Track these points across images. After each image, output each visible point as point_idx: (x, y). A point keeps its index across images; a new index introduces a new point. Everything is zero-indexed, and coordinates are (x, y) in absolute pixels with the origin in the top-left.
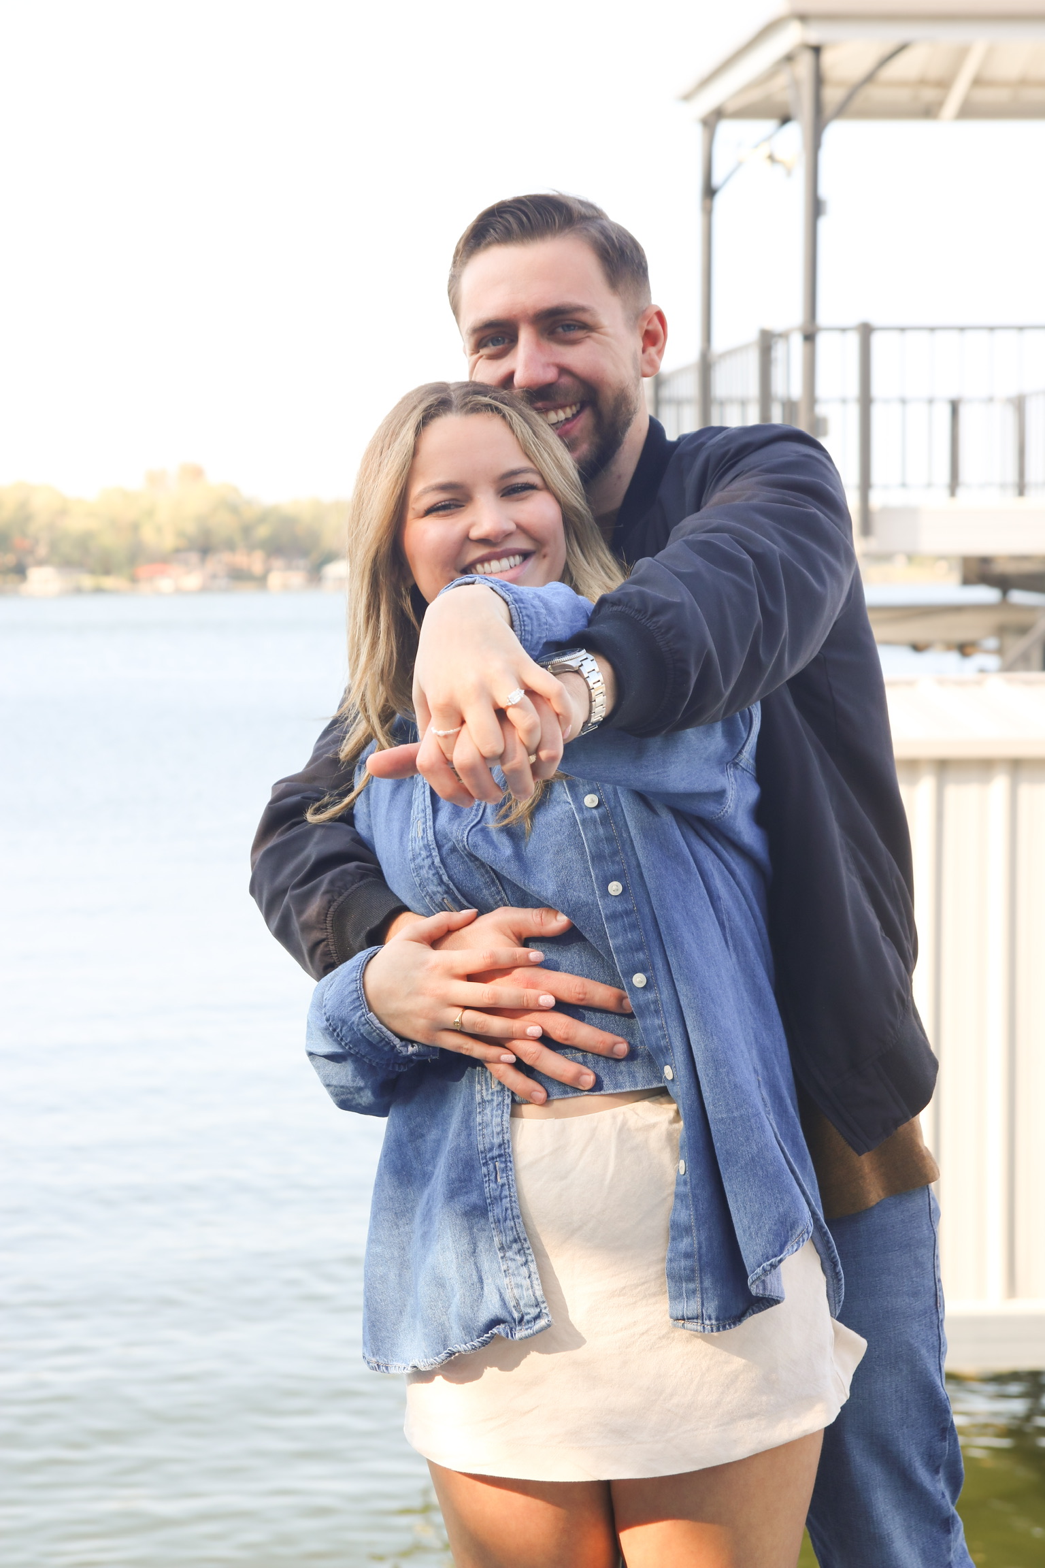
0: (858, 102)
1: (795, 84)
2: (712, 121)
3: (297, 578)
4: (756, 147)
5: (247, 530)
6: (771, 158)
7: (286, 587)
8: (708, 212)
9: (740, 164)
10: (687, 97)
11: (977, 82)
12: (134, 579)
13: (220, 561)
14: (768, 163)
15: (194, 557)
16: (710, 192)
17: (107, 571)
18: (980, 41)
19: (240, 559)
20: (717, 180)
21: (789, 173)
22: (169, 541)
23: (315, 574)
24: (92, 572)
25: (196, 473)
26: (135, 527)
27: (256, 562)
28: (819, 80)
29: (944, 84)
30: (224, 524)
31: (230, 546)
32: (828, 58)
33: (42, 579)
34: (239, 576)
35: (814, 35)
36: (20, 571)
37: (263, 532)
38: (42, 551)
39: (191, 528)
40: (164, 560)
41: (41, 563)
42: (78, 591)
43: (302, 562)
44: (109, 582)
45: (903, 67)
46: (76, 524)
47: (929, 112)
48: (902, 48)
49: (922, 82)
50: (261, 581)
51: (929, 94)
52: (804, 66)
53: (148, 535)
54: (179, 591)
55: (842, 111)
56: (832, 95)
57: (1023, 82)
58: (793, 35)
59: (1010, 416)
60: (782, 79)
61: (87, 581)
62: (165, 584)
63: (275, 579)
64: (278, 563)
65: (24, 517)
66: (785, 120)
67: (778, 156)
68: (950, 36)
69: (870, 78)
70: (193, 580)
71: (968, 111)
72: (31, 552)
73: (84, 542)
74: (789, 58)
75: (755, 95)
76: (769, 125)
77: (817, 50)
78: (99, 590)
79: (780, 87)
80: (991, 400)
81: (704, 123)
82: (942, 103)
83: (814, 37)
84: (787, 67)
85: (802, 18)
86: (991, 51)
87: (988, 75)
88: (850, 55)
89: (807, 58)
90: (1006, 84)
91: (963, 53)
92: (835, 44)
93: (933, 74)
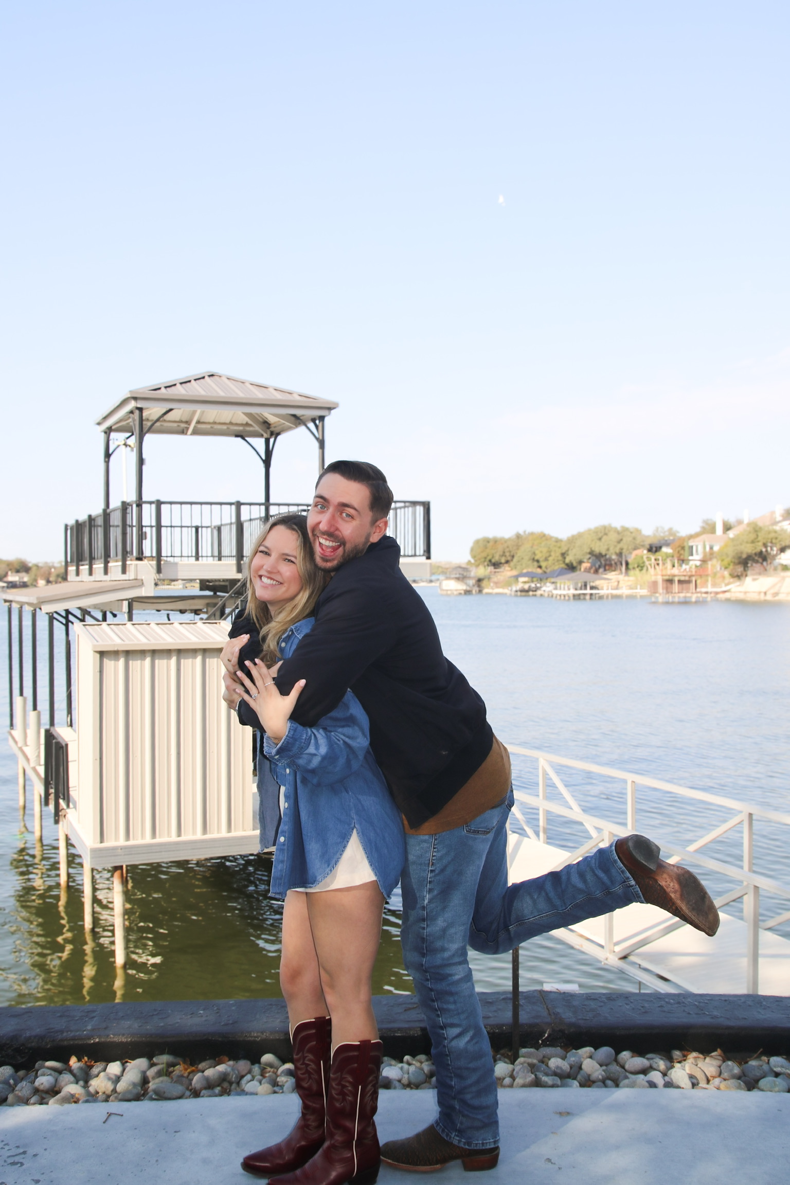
0: (156, 427)
1: (134, 420)
2: (108, 431)
4: (123, 441)
8: (107, 462)
9: (117, 447)
10: (99, 424)
11: (198, 422)
14: (127, 447)
16: (108, 455)
18: (199, 409)
20: (111, 452)
28: (141, 420)
29: (188, 422)
32: (145, 414)
35: (139, 404)
45: (170, 416)
47: (183, 432)
48: (171, 410)
49: (181, 422)
51: (183, 425)
52: (136, 415)
55: (150, 430)
56: (147, 425)
57: (215, 423)
58: (132, 405)
60: (130, 419)
66: (131, 433)
67: (129, 445)
68: (189, 408)
69: (160, 419)
71: (196, 432)
74: (132, 412)
75: (121, 424)
76: (126, 434)
77: (141, 410)
79: (129, 422)
80: (209, 527)
81: (105, 433)
82: (187, 429)
83: (139, 406)
84: (131, 415)
85: (135, 399)
86: (202, 413)
87: (202, 421)
88: (153, 411)
89: (137, 412)
90: (209, 423)
91: (194, 412)
92: (147, 408)
93: (184, 419)
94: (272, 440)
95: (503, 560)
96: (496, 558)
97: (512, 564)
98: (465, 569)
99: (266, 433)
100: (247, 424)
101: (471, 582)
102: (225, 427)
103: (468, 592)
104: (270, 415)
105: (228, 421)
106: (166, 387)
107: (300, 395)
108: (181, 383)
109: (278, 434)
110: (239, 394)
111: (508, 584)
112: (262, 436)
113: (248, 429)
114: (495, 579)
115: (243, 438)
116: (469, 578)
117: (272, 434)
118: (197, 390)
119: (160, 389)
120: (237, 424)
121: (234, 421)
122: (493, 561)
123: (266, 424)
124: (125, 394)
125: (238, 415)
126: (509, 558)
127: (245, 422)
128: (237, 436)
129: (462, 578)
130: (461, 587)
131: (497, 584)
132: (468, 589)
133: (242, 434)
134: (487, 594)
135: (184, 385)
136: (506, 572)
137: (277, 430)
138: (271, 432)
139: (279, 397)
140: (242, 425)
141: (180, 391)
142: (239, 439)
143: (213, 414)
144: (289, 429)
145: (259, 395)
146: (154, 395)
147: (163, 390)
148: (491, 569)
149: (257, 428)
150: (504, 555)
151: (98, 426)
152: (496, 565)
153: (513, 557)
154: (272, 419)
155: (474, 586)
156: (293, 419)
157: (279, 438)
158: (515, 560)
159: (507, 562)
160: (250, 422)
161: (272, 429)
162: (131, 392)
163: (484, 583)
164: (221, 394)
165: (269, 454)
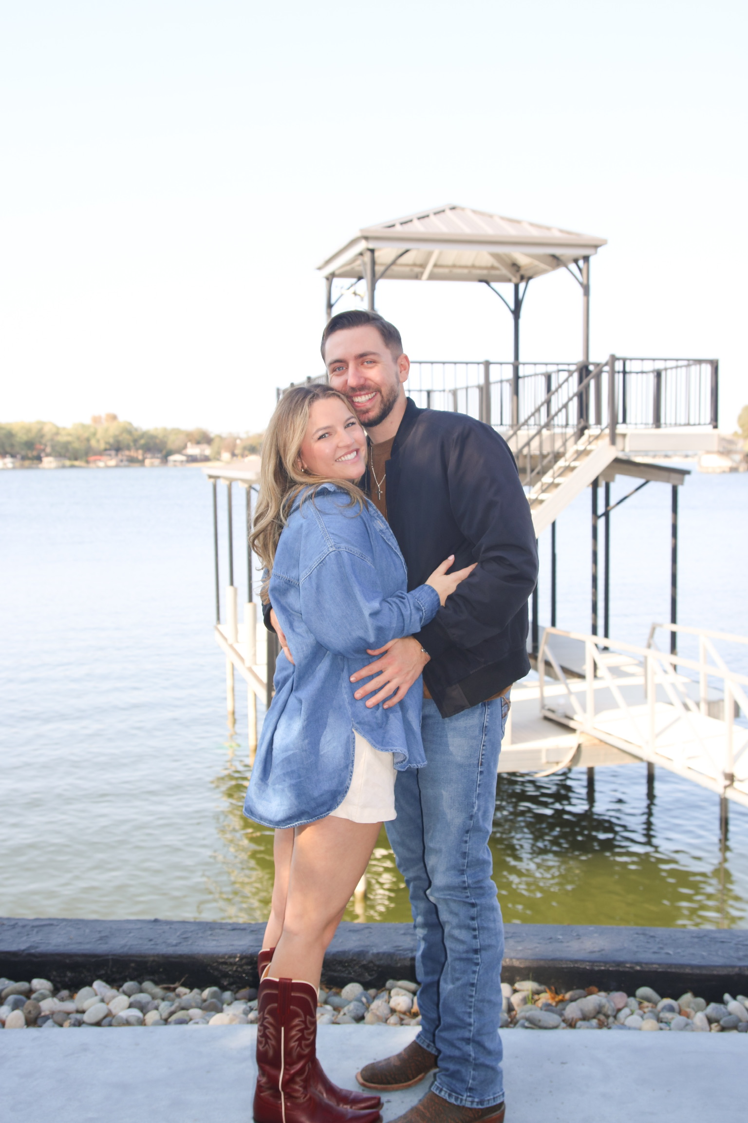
0: (389, 272)
1: (364, 264)
2: (330, 278)
3: (157, 462)
4: (348, 289)
5: (135, 441)
6: (355, 294)
7: (152, 466)
9: (342, 295)
10: (320, 269)
11: (435, 266)
12: (88, 462)
13: (124, 454)
14: (353, 295)
15: (113, 453)
16: (330, 306)
17: (76, 459)
18: (437, 250)
19: (133, 453)
20: (333, 301)
21: (362, 299)
22: (102, 446)
23: (165, 459)
24: (70, 459)
25: (114, 418)
26: (88, 440)
27: (139, 455)
28: (374, 263)
29: (423, 266)
30: (125, 438)
31: (128, 448)
32: (377, 254)
33: (48, 462)
34: (132, 461)
35: (371, 245)
36: (39, 459)
37: (142, 442)
38: (48, 450)
39: (111, 440)
40: (101, 453)
41: (48, 455)
42: (64, 467)
43: (159, 455)
44: (77, 463)
45: (407, 259)
46: (62, 439)
47: (417, 277)
48: (407, 251)
49: (415, 265)
50: (142, 462)
51: (417, 270)
52: (367, 257)
53: (93, 443)
54: (107, 467)
55: (383, 275)
56: (379, 269)
57: (454, 266)
58: (363, 245)
59: (451, 397)
60: (359, 262)
61: (68, 463)
62: (101, 464)
63: (147, 462)
64: (149, 455)
65: (41, 435)
66: (360, 278)
67: (358, 292)
68: (425, 247)
69: (394, 263)
70: (113, 463)
71: (432, 277)
72: (44, 450)
73: (66, 446)
74: (361, 254)
75: (348, 268)
76: (354, 280)
77: (372, 251)
78: (72, 466)
79: (357, 265)
80: (444, 391)
81: (327, 279)
82: (422, 273)
83: (371, 246)
84: (361, 257)
85: (366, 238)
86: (440, 254)
87: (440, 263)
88: (386, 253)
89: (368, 254)
90: (447, 266)
91: (430, 254)
92: (379, 249)
93: (418, 262)
94: (522, 286)
98: (730, 442)
99: (515, 276)
100: (493, 268)
101: (738, 457)
102: (465, 271)
103: (733, 470)
104: (522, 257)
105: (469, 263)
106: (402, 224)
107: (561, 231)
108: (419, 219)
109: (530, 278)
110: (487, 230)
112: (510, 280)
113: (494, 272)
115: (487, 283)
116: (736, 452)
117: (522, 278)
118: (438, 226)
119: (393, 226)
120: (481, 268)
121: (477, 264)
123: (515, 266)
124: (358, 234)
125: (483, 257)
127: (489, 265)
128: (481, 281)
129: (726, 452)
130: (725, 463)
132: (734, 465)
133: (485, 278)
135: (422, 221)
137: (527, 274)
138: (521, 275)
139: (535, 234)
140: (486, 268)
141: (417, 227)
142: (484, 285)
143: (452, 255)
144: (544, 272)
145: (511, 231)
146: (387, 234)
147: (398, 228)
149: (504, 271)
151: (318, 271)
154: (523, 261)
155: (741, 462)
156: (551, 259)
157: (531, 282)
160: (496, 264)
161: (522, 272)
162: (362, 230)
164: (466, 230)
165: (518, 303)
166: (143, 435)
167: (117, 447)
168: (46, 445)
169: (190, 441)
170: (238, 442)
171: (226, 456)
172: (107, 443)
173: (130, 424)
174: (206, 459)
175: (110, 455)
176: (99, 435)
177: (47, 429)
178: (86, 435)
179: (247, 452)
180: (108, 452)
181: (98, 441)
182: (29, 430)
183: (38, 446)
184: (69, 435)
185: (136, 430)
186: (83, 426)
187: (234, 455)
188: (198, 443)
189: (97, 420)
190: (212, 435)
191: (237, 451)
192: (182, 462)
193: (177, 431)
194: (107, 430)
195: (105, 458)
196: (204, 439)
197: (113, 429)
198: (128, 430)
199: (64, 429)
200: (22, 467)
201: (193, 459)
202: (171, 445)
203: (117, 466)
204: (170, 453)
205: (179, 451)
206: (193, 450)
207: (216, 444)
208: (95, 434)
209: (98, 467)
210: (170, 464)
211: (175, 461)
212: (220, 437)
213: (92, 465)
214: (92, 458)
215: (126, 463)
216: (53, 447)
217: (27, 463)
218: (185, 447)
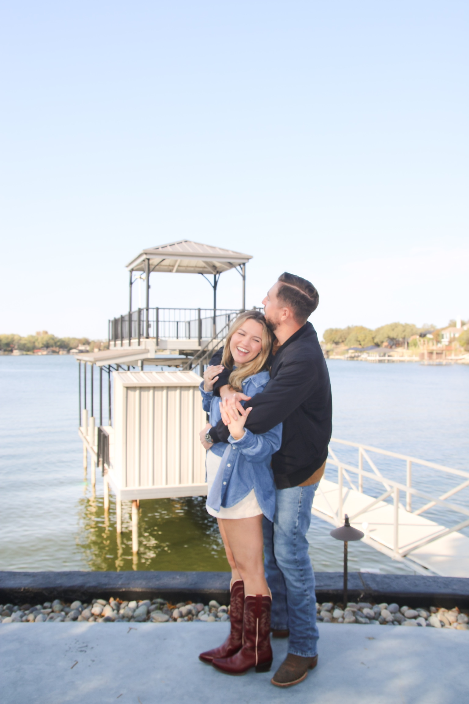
0: (157, 268)
1: (145, 265)
2: (132, 270)
3: (65, 352)
5: (56, 343)
7: (63, 354)
8: (131, 287)
9: (136, 279)
10: (127, 267)
11: (179, 266)
12: (34, 352)
13: (50, 349)
14: (140, 279)
15: (45, 348)
16: (131, 283)
17: (28, 351)
18: (179, 259)
19: (54, 349)
20: (132, 281)
21: (144, 281)
22: (41, 345)
23: (68, 352)
24: (26, 351)
25: (46, 333)
26: (34, 343)
28: (149, 265)
29: (173, 266)
30: (51, 342)
31: (52, 346)
32: (151, 262)
33: (16, 352)
34: (54, 352)
35: (148, 257)
36: (11, 351)
37: (59, 344)
38: (16, 347)
39: (45, 343)
40: (39, 349)
41: (16, 349)
42: (23, 355)
43: (66, 350)
44: (29, 353)
45: (164, 263)
46: (23, 342)
47: (171, 271)
48: (164, 260)
49: (170, 266)
50: (58, 353)
51: (171, 268)
52: (147, 261)
53: (37, 344)
54: (42, 355)
55: (153, 270)
56: (152, 267)
57: (187, 266)
58: (144, 257)
60: (143, 264)
61: (25, 353)
62: (40, 353)
63: (61, 353)
64: (61, 350)
65: (13, 340)
66: (143, 271)
67: (142, 278)
68: (173, 258)
69: (159, 264)
70: (45, 353)
71: (177, 271)
72: (14, 347)
73: (24, 345)
74: (144, 261)
75: (139, 267)
76: (141, 272)
77: (149, 259)
78: (27, 354)
79: (142, 266)
81: (130, 272)
82: (173, 269)
84: (144, 262)
85: (146, 254)
86: (181, 261)
87: (181, 265)
88: (155, 260)
90: (184, 267)
91: (176, 261)
92: (152, 259)
93: (171, 264)
94: (217, 276)
95: (340, 341)
96: (337, 340)
97: (345, 343)
99: (214, 271)
100: (204, 267)
102: (192, 269)
104: (217, 263)
105: (194, 265)
107: (233, 252)
109: (220, 272)
110: (200, 251)
111: (343, 353)
112: (212, 273)
113: (205, 269)
114: (336, 350)
115: (202, 274)
118: (179, 249)
119: (158, 248)
120: (199, 267)
121: (197, 265)
122: (335, 341)
123: (214, 267)
124: (141, 251)
125: (200, 262)
126: (344, 340)
128: (199, 273)
131: (337, 354)
133: (201, 272)
134: (332, 359)
135: (171, 246)
136: (342, 347)
137: (220, 270)
138: (217, 271)
139: (221, 253)
140: (201, 267)
141: (169, 249)
142: (200, 275)
143: (186, 262)
144: (227, 270)
145: (211, 252)
146: (155, 252)
147: (161, 249)
148: (334, 345)
149: (210, 269)
150: (341, 337)
151: (125, 268)
152: (337, 343)
153: (346, 339)
154: (218, 265)
156: (229, 264)
157: (221, 274)
158: (347, 340)
159: (343, 341)
160: (206, 266)
161: (218, 270)
162: (144, 250)
163: (330, 353)
164: (191, 251)
165: (216, 283)
166: (60, 340)
167: (47, 346)
168: (15, 345)
169: (80, 343)
170: (102, 344)
171: (96, 350)
172: (43, 344)
173: (53, 336)
174: (87, 351)
175: (44, 350)
176: (40, 340)
177: (16, 338)
178: (33, 340)
179: (106, 349)
180: (43, 348)
181: (39, 343)
182: (7, 338)
183: (12, 345)
184: (26, 340)
185: (56, 338)
186: (32, 337)
187: (100, 350)
188: (84, 344)
189: (38, 333)
190: (90, 341)
191: (102, 348)
192: (76, 353)
193: (74, 339)
194: (43, 338)
195: (41, 351)
196: (86, 342)
197: (46, 338)
198: (53, 338)
199: (24, 337)
200: (4, 355)
201: (81, 352)
202: (71, 345)
203: (47, 354)
204: (71, 349)
205: (75, 348)
206: (81, 348)
207: (92, 345)
208: (37, 340)
209: (38, 355)
210: (71, 354)
211: (73, 352)
212: (94, 342)
213: (36, 354)
214: (35, 351)
215: (51, 353)
216: (19, 346)
217: (6, 353)
218: (78, 346)
